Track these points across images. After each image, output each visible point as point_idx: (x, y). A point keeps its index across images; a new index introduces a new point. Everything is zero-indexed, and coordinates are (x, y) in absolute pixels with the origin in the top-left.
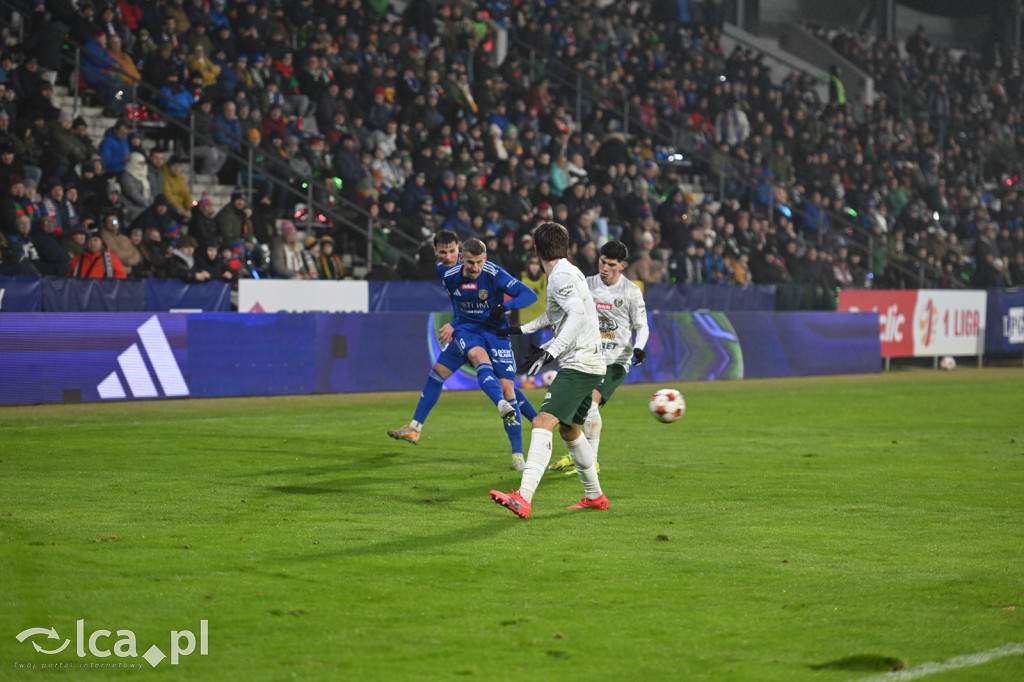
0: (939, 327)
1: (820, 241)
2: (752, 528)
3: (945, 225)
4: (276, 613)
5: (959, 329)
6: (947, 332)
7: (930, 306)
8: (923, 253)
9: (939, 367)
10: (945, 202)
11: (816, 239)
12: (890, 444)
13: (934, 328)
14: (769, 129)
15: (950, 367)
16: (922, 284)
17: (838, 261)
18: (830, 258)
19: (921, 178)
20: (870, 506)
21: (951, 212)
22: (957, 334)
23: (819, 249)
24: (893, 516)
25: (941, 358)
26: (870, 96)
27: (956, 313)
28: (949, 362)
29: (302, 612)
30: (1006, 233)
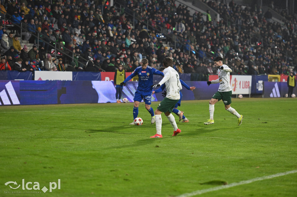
0: (238, 86)
1: (204, 61)
2: (184, 144)
3: (240, 57)
4: (45, 168)
5: (244, 87)
6: (240, 88)
7: (235, 80)
8: (234, 64)
9: (238, 97)
10: (240, 50)
11: (202, 61)
12: (223, 120)
13: (236, 86)
14: (189, 28)
15: (241, 97)
16: (233, 74)
17: (209, 67)
18: (207, 66)
19: (233, 43)
20: (218, 137)
21: (242, 53)
22: (243, 88)
23: (203, 63)
24: (224, 140)
25: (238, 95)
26: (219, 19)
27: (245, 82)
28: (241, 96)
29: (52, 167)
30: (258, 59)
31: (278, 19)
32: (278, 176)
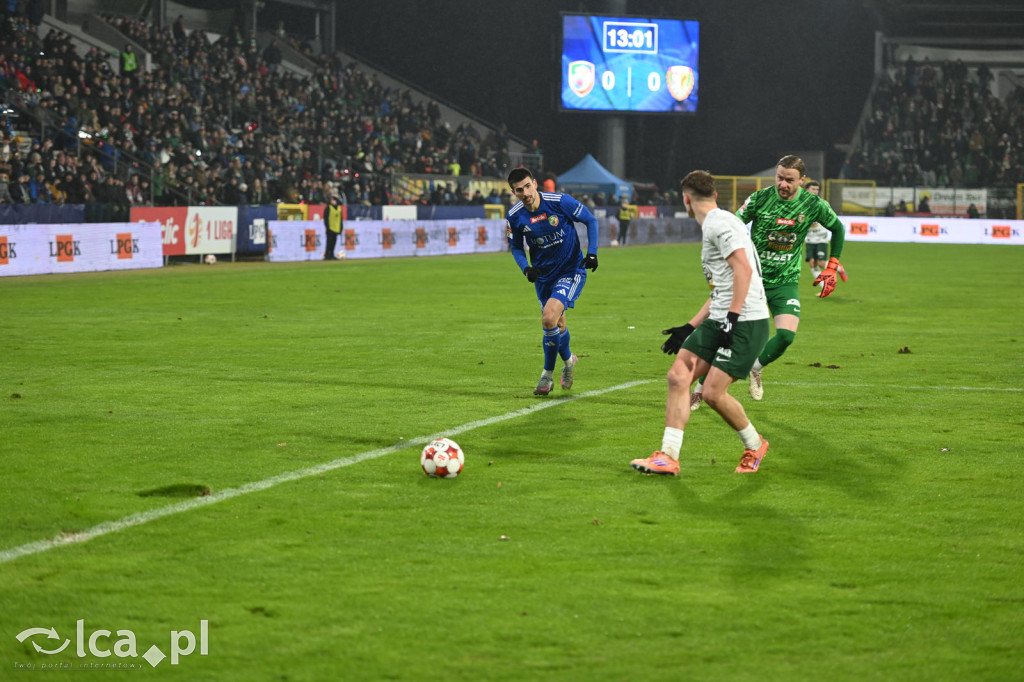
0: (203, 233)
1: (115, 172)
2: (84, 387)
3: (205, 159)
5: (218, 235)
6: (209, 237)
7: (197, 218)
8: (190, 180)
9: (204, 262)
10: (205, 143)
11: (113, 171)
12: (176, 321)
13: (200, 234)
14: (75, 89)
15: (212, 262)
16: (189, 202)
19: (187, 126)
20: (167, 367)
21: (210, 149)
22: (216, 238)
23: (115, 177)
24: (186, 375)
25: (205, 256)
26: (150, 66)
27: (216, 223)
28: (211, 259)
30: (249, 164)
31: (296, 64)
32: (336, 466)
